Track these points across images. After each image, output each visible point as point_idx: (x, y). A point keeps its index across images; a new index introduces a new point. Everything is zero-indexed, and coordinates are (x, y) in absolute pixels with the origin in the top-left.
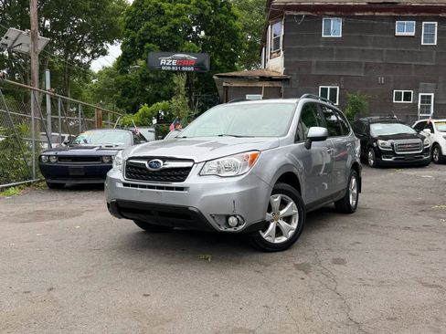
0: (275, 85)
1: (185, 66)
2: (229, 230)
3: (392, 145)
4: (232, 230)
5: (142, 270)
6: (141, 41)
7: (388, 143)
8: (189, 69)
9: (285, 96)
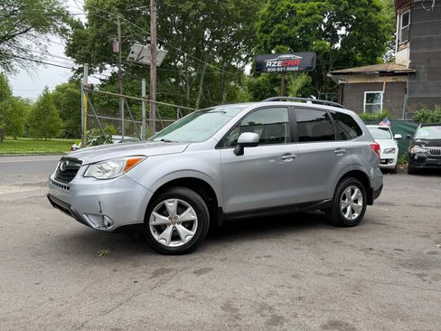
0: (399, 80)
1: (290, 66)
6: (272, 43)
8: (294, 69)
9: (410, 93)
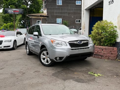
0: (45, 18)
1: (16, 12)
6: (9, 4)
8: (17, 13)
9: (48, 21)
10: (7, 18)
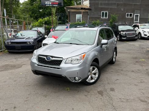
0: (86, 11)
1: (54, 4)
2: (76, 82)
3: (126, 34)
4: (77, 82)
5: (46, 96)
7: (124, 33)
8: (56, 6)
9: (90, 15)
10: (34, 11)
